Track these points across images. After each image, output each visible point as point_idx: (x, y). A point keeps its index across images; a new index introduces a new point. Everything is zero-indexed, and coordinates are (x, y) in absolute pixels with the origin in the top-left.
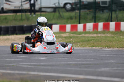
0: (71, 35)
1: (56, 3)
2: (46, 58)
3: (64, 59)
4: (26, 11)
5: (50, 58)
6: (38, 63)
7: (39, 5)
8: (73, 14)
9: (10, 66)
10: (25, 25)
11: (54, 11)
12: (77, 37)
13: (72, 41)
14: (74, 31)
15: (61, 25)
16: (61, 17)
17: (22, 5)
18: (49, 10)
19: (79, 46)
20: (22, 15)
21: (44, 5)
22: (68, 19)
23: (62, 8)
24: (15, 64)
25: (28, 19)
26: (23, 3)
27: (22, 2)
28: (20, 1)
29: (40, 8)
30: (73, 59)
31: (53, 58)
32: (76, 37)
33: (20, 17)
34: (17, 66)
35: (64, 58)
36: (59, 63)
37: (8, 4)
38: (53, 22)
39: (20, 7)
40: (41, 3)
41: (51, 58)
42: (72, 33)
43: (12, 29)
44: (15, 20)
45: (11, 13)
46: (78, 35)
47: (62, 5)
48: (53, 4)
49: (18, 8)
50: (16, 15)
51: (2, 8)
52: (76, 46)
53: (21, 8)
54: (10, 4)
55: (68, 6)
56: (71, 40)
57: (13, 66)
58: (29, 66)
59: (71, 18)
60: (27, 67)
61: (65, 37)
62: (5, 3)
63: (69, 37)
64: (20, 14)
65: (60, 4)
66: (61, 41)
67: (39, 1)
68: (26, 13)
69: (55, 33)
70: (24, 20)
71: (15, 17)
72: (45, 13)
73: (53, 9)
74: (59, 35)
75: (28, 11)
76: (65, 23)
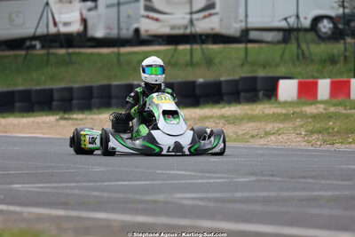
0: (332, 109)
1: (290, 17)
2: (253, 178)
3: (302, 180)
4: (203, 38)
5: (264, 178)
7: (241, 21)
8: (337, 48)
9: (147, 202)
10: (201, 80)
11: (285, 41)
12: (347, 116)
13: (333, 129)
14: (340, 99)
15: (301, 80)
16: (302, 57)
17: (191, 21)
18: (269, 36)
19: (350, 143)
20: (191, 50)
21: (254, 21)
22: (323, 62)
23: (306, 30)
24: (161, 197)
25: (209, 62)
26: (195, 16)
27: (191, 13)
28: (189, 11)
29: (246, 31)
30: (329, 182)
31: (272, 178)
32: (345, 115)
33: (188, 58)
34: (166, 203)
35: (304, 177)
36: (286, 194)
37: (152, 18)
38: (282, 71)
39: (186, 28)
40: (246, 16)
41: (267, 178)
42: (335, 105)
44: (172, 64)
45: (160, 44)
46: (351, 109)
47: (306, 23)
48: (280, 21)
49: (181, 32)
50: (175, 50)
51: (137, 31)
52: (342, 143)
53: (188, 31)
54: (157, 20)
55: (325, 26)
56: (331, 123)
57: (156, 202)
59: (333, 60)
60: (195, 207)
61: (314, 117)
62: (143, 16)
63: (326, 114)
64: (188, 47)
65: (302, 19)
66: (302, 126)
67: (242, 10)
68: (204, 46)
69: (286, 104)
70: (198, 65)
71: (173, 56)
72: (256, 46)
73: (281, 34)
74: (295, 110)
75: (210, 39)
76: (316, 74)
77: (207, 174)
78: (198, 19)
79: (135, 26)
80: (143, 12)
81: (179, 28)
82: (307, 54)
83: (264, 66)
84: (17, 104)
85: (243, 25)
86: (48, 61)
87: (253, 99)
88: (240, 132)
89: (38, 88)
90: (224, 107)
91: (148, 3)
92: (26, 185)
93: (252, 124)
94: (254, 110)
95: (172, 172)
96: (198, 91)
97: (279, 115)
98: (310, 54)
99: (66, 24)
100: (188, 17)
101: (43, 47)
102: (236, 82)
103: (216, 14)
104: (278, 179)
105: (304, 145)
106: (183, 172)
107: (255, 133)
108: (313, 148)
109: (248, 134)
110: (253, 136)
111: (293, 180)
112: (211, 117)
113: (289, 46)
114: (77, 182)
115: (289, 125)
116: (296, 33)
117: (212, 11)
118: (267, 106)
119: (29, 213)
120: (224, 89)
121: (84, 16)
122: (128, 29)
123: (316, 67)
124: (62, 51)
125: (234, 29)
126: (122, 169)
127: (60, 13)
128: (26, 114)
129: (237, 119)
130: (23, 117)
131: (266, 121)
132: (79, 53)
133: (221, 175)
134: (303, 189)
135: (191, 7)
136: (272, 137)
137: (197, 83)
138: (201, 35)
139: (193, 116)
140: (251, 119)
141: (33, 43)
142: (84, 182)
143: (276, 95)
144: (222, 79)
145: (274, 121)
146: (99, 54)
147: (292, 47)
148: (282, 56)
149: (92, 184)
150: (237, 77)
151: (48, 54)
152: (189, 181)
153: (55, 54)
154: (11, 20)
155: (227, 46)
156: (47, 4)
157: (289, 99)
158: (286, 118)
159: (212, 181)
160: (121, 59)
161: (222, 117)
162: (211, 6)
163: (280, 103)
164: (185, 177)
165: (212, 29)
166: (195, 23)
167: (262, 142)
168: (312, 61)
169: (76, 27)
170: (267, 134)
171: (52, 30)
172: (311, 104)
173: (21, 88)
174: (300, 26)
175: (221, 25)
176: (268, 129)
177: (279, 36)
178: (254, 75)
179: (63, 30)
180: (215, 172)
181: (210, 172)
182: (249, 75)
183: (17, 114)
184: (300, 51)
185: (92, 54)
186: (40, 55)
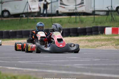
1: (109, 7)
2: (99, 59)
4: (80, 13)
5: (103, 59)
6: (92, 65)
7: (93, 8)
9: (64, 67)
10: (79, 28)
11: (107, 14)
15: (114, 28)
16: (113, 20)
17: (76, 8)
18: (102, 13)
20: (76, 18)
21: (97, 8)
23: (114, 11)
24: (69, 65)
25: (82, 22)
26: (77, 6)
27: (76, 5)
28: (75, 4)
29: (94, 12)
31: (106, 59)
33: (75, 20)
34: (71, 67)
35: (116, 59)
36: (111, 64)
37: (63, 7)
38: (106, 25)
39: (74, 10)
40: (94, 6)
43: (67, 32)
44: (69, 22)
45: (65, 16)
47: (114, 9)
48: (106, 8)
49: (72, 12)
50: (71, 18)
51: (57, 11)
53: (75, 11)
54: (64, 8)
57: (67, 67)
58: (82, 67)
60: (81, 68)
61: (118, 40)
62: (60, 6)
64: (75, 17)
65: (113, 8)
66: (114, 43)
67: (93, 4)
68: (80, 16)
69: (108, 35)
70: (78, 22)
71: (69, 20)
72: (97, 16)
73: (106, 12)
74: (111, 37)
75: (82, 14)
76: (118, 26)
77: (84, 58)
78: (78, 7)
79: (57, 10)
80: (59, 5)
81: (72, 10)
82: (115, 19)
83: (100, 23)
84: (18, 36)
85: (93, 9)
86: (28, 21)
87: (97, 34)
88: (93, 45)
89: (25, 30)
90: (87, 37)
91: (61, 2)
92: (23, 62)
93: (97, 42)
94: (98, 38)
95: (71, 57)
96: (78, 31)
97: (106, 39)
98: (116, 19)
99: (34, 9)
100: (75, 7)
101: (26, 17)
102: (91, 28)
103: (84, 6)
104: (107, 60)
105: (115, 49)
106: (75, 58)
107: (98, 45)
108: (118, 50)
109: (96, 45)
110: (97, 46)
111: (113, 60)
112: (83, 40)
113: (109, 16)
114: (40, 60)
115: (109, 42)
116: (111, 12)
117: (83, 5)
118: (102, 36)
119: (26, 70)
120: (87, 31)
121: (40, 6)
122: (54, 11)
123: (118, 23)
124: (32, 18)
125: (90, 11)
126: (55, 56)
127: (32, 5)
128: (20, 39)
129: (92, 40)
130: (20, 40)
131: (102, 41)
132: (38, 19)
133: (89, 58)
134: (117, 63)
135: (76, 3)
136: (104, 46)
137: (78, 28)
138: (79, 13)
139: (77, 39)
140: (97, 40)
141: (23, 15)
142: (43, 60)
143: (105, 33)
144: (86, 27)
145: (104, 41)
146: (45, 19)
147: (110, 17)
148: (106, 20)
149: (45, 61)
150: (91, 27)
151: (28, 19)
152: (78, 60)
153: (30, 19)
154: (15, 8)
155: (88, 16)
156: (28, 2)
157: (109, 34)
158: (108, 40)
159: (85, 60)
160: (53, 20)
161: (87, 40)
162: (82, 3)
163: (106, 35)
164: (76, 59)
165: (83, 11)
166: (77, 9)
167: (101, 48)
168: (116, 21)
169: (37, 10)
170: (102, 45)
171: (29, 11)
172: (116, 36)
173: (19, 30)
174: (112, 10)
175: (86, 9)
176: (102, 44)
177: (105, 13)
178: (97, 26)
179: (33, 11)
180: (86, 57)
181: (84, 57)
182: (95, 26)
183: (17, 39)
184: (112, 18)
185: (43, 19)
186: (25, 19)
